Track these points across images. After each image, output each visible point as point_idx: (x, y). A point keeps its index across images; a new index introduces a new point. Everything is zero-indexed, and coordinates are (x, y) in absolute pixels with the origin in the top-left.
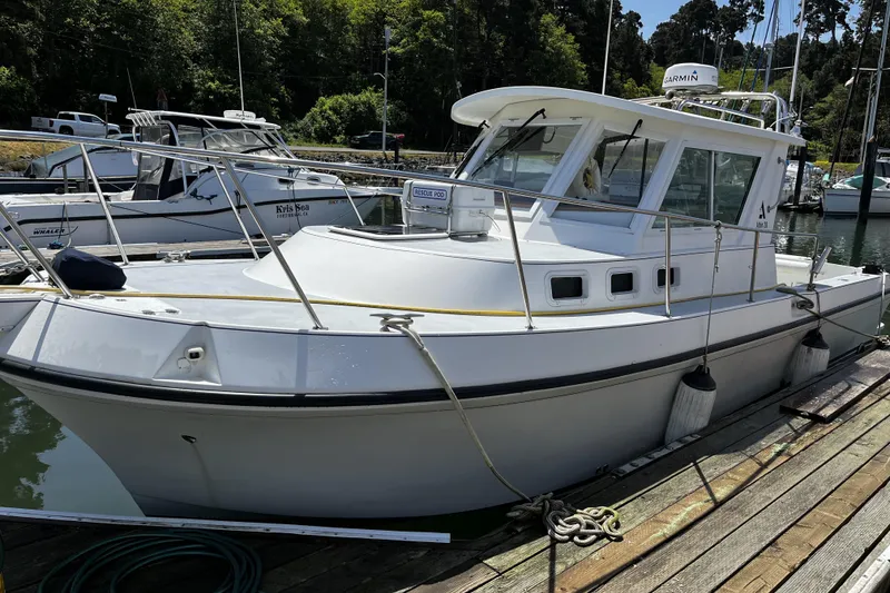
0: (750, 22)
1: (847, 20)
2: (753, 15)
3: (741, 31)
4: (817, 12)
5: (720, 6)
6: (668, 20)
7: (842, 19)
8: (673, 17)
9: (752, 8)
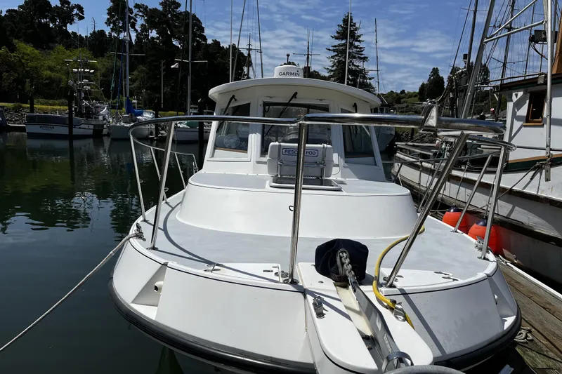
0: (76, 19)
1: (136, 27)
2: (77, 14)
3: (71, 24)
4: (117, 19)
5: (53, 5)
6: (16, 8)
7: (133, 26)
8: (20, 7)
9: (76, 10)
